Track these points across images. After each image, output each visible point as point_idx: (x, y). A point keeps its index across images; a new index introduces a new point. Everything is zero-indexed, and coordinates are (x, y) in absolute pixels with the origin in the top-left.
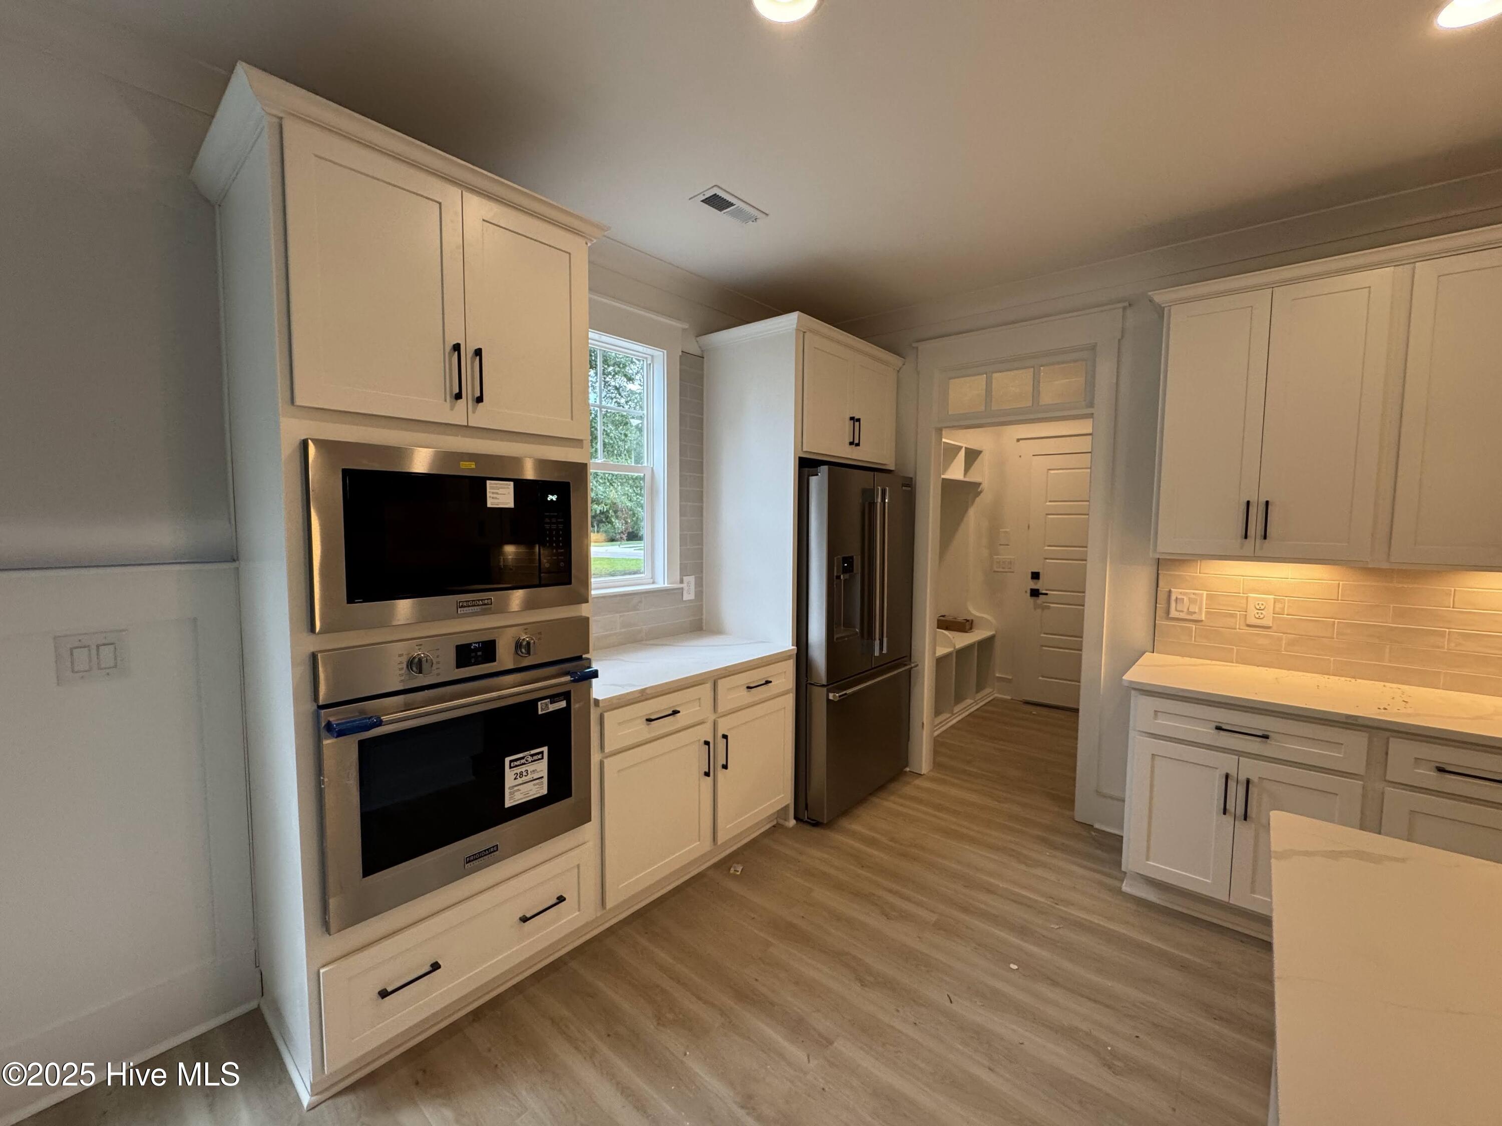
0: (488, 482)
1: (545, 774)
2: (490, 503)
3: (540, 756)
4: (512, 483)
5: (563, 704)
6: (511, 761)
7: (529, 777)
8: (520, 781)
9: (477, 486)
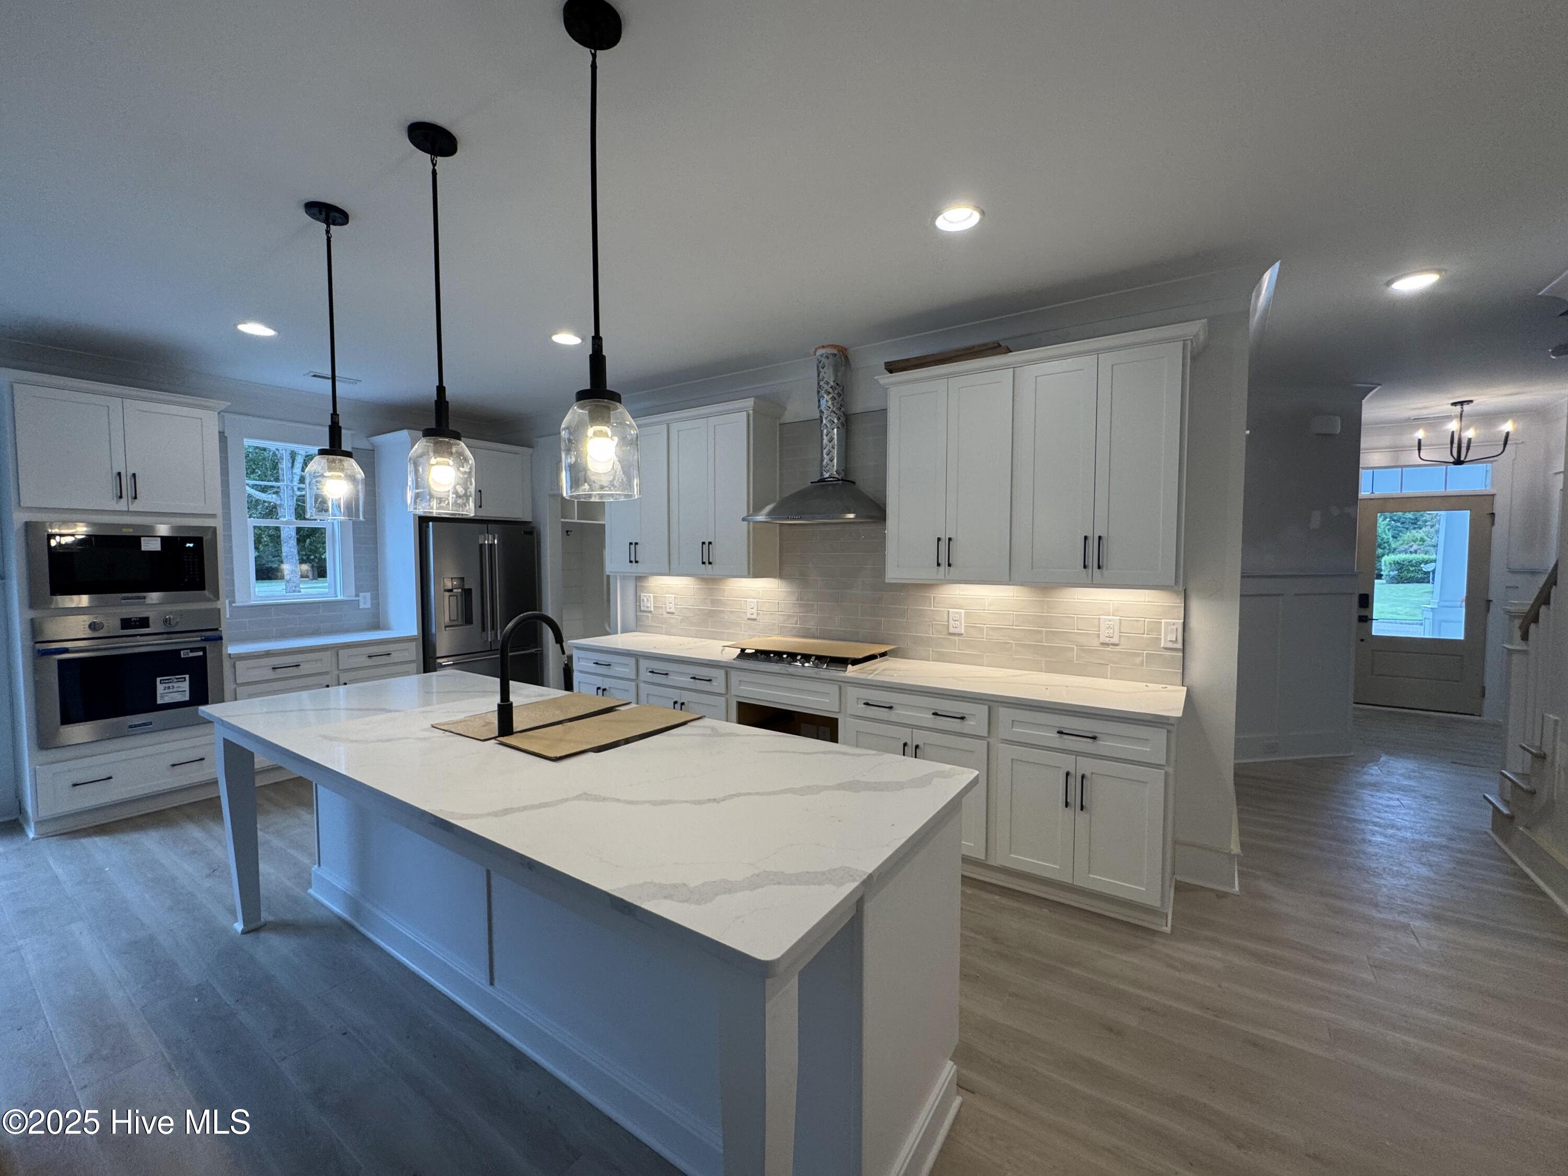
0: (142, 538)
1: (187, 689)
2: (143, 548)
3: (183, 680)
4: (159, 539)
5: (201, 653)
6: (161, 680)
7: (175, 690)
8: (167, 691)
9: (136, 540)
